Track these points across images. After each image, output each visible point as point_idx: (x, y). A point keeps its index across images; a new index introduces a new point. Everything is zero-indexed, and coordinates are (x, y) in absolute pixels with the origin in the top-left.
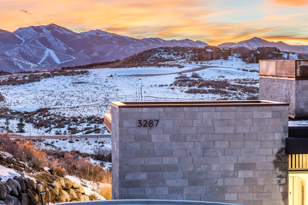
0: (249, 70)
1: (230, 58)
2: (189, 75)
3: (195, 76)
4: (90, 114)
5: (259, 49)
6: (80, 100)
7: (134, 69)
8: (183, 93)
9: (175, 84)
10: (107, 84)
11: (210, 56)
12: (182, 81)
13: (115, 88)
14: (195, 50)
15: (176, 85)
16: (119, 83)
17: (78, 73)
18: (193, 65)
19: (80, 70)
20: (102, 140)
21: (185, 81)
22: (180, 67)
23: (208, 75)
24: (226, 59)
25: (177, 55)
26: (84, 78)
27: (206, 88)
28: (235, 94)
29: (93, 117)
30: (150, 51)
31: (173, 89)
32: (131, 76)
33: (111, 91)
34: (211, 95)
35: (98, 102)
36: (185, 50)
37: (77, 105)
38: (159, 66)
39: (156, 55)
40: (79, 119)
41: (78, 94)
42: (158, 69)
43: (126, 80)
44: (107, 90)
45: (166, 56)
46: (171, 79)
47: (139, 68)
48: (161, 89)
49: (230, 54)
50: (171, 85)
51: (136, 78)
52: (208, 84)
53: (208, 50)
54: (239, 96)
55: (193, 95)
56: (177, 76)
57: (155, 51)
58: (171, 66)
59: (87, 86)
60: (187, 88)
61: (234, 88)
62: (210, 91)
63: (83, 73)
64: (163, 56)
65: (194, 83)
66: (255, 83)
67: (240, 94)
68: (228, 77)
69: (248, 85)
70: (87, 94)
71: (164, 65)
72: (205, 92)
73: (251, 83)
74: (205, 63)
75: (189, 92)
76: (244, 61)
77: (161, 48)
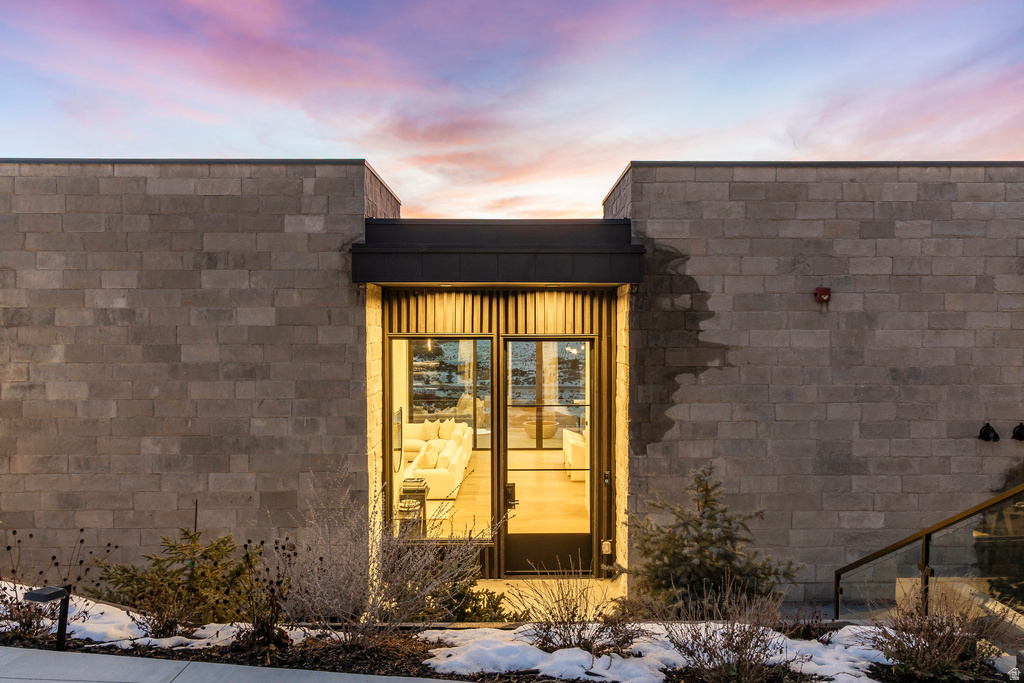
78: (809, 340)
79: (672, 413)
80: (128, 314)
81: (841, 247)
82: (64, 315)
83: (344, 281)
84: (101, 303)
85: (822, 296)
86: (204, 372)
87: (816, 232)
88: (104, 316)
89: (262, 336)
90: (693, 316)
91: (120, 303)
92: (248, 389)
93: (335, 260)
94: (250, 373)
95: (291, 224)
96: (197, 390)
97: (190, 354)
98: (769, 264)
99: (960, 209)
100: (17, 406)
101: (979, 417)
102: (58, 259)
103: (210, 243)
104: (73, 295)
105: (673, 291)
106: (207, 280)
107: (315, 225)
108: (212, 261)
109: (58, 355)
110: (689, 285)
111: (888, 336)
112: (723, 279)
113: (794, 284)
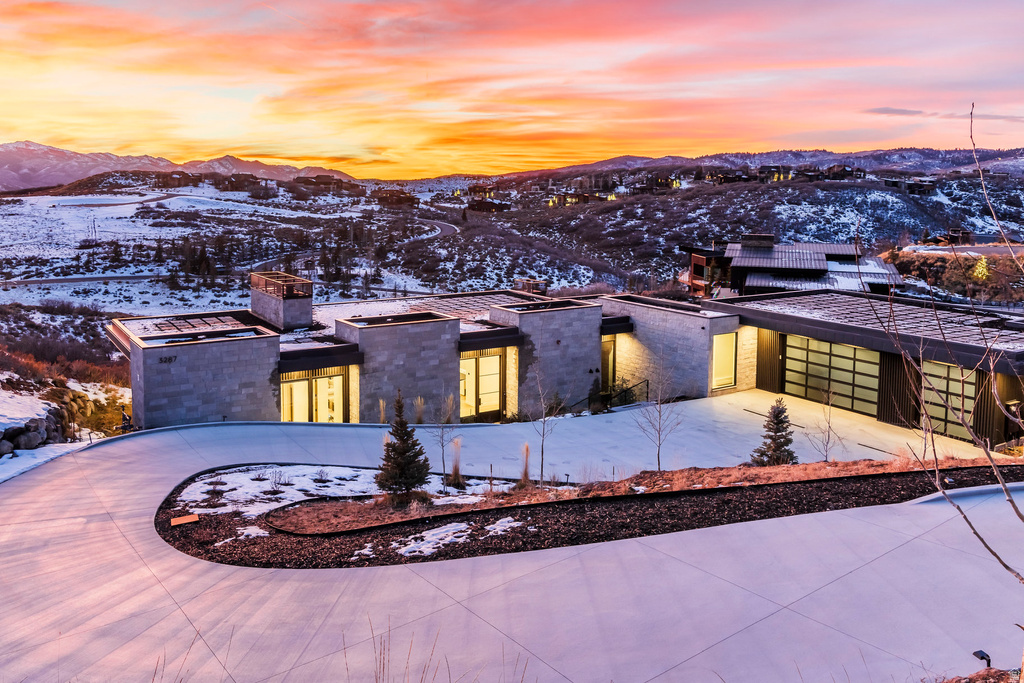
0: (223, 198)
1: (201, 185)
2: (153, 205)
3: (160, 206)
4: (28, 254)
5: (233, 176)
6: (13, 237)
7: (83, 197)
8: (147, 227)
9: (137, 215)
10: (48, 216)
11: (177, 183)
12: (144, 212)
13: (60, 221)
14: (158, 175)
15: (137, 217)
16: (65, 215)
17: (8, 202)
18: (157, 193)
19: (10, 199)
20: (48, 285)
21: (149, 212)
22: (142, 195)
23: (175, 204)
24: (196, 186)
25: (137, 180)
26: (17, 209)
27: (173, 221)
28: (208, 227)
29: (33, 258)
30: (102, 175)
31: (134, 222)
32: (80, 206)
33: (54, 224)
34: (180, 229)
35: (39, 239)
36: (146, 174)
37: (11, 243)
38: (115, 194)
39: (111, 180)
40: (14, 261)
41: (10, 229)
42: (114, 197)
43: (74, 211)
44: (49, 224)
45: (123, 182)
46: (131, 210)
47: (90, 196)
48: (119, 222)
49: (201, 181)
50: (132, 217)
51: (86, 209)
52: (177, 215)
53: (175, 176)
54: (213, 230)
55: (159, 229)
56: (138, 206)
57: (108, 175)
58: (130, 194)
59: (21, 219)
60: (151, 221)
61: (208, 220)
62: (179, 225)
63: (14, 202)
64: (119, 182)
65: (160, 215)
66: (230, 214)
67: (214, 227)
68: (200, 207)
69: (223, 216)
70: (22, 229)
71: (121, 193)
72: (173, 225)
73: (226, 214)
74: (172, 191)
75: (154, 225)
76: (216, 188)
77: (117, 172)
78: (556, 353)
79: (528, 375)
80: (403, 365)
81: (562, 330)
82: (387, 368)
83: (455, 350)
85: (558, 342)
86: (421, 379)
87: (557, 327)
88: (398, 367)
89: (436, 367)
90: (533, 349)
91: (402, 363)
92: (432, 382)
93: (453, 345)
94: (433, 378)
95: (443, 337)
96: (420, 384)
97: (418, 374)
98: (548, 335)
99: (586, 318)
100: (375, 393)
101: (589, 368)
102: (386, 352)
103: (424, 344)
104: (390, 361)
105: (528, 345)
106: (423, 354)
107: (448, 337)
108: (424, 349)
109: (386, 378)
110: (531, 343)
111: (571, 350)
112: (538, 340)
113: (553, 340)
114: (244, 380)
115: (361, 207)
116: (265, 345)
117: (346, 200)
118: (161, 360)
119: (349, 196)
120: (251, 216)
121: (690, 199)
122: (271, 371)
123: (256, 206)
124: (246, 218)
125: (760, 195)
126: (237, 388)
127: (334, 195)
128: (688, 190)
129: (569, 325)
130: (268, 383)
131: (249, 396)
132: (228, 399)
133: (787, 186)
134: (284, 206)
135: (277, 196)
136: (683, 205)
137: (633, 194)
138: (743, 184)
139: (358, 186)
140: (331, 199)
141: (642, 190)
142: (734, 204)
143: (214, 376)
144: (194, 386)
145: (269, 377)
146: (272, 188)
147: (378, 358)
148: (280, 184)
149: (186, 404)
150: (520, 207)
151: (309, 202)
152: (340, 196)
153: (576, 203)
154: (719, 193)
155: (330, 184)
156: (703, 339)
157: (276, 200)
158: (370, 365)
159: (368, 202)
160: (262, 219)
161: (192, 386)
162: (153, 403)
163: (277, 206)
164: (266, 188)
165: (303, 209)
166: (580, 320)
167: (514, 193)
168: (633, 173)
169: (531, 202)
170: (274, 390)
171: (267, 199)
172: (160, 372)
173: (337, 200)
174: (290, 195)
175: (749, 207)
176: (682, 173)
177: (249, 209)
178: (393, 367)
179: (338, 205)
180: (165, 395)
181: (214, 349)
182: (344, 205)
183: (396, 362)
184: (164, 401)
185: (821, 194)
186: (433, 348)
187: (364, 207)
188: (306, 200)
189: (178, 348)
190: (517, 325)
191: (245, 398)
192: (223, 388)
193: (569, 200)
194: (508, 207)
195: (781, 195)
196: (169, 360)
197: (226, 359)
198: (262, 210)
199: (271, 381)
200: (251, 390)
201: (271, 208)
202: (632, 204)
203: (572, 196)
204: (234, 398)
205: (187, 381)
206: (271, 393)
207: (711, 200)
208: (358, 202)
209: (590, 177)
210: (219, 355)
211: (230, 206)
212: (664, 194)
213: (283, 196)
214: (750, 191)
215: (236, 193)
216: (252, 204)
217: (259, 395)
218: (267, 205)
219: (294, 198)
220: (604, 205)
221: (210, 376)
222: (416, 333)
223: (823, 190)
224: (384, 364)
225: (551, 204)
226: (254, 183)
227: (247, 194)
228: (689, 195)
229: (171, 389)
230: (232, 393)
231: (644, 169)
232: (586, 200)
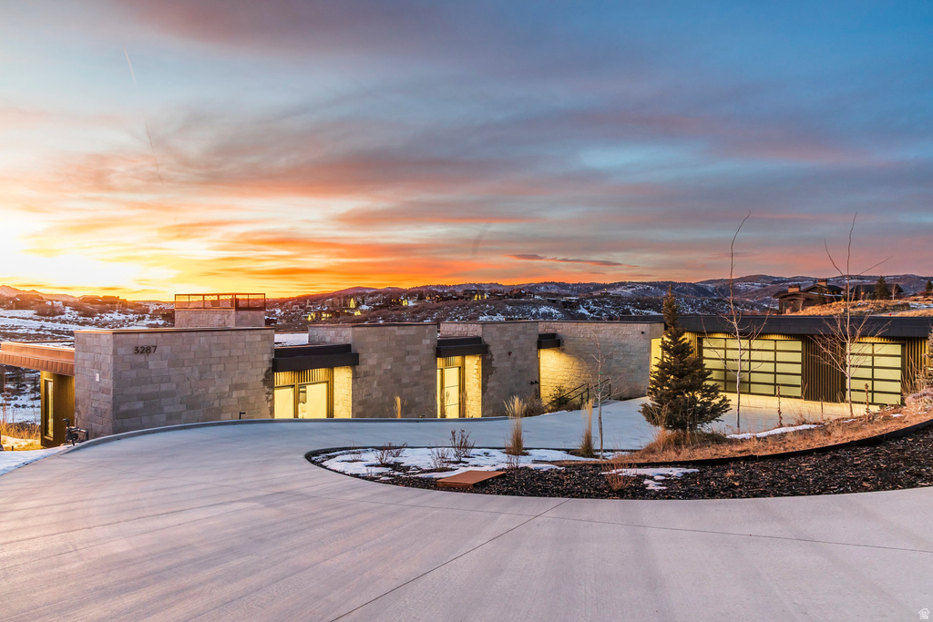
78: (508, 364)
79: (489, 385)
80: (391, 370)
81: (512, 342)
82: (378, 372)
83: (434, 357)
84: (385, 367)
85: (510, 353)
86: (407, 385)
87: (509, 339)
88: (386, 371)
89: (418, 373)
90: (491, 360)
91: (389, 367)
92: (415, 389)
93: (432, 351)
94: (416, 384)
98: (502, 346)
99: (528, 332)
100: (366, 400)
101: (530, 380)
102: (376, 355)
103: (409, 348)
104: (379, 365)
105: (488, 355)
106: (407, 358)
107: (428, 342)
108: (408, 353)
109: (375, 384)
110: (491, 353)
111: (519, 362)
112: (496, 350)
113: (505, 352)
114: (235, 380)
115: (146, 322)
116: (259, 338)
117: (131, 316)
118: (138, 350)
119: (134, 313)
120: (38, 330)
121: (418, 312)
122: (264, 370)
123: (43, 322)
124: (33, 332)
125: (467, 309)
126: (227, 390)
127: (119, 312)
128: (415, 307)
129: (517, 338)
130: (261, 385)
131: (239, 399)
132: (216, 404)
133: (485, 303)
134: (70, 322)
135: (63, 314)
136: (413, 317)
137: (374, 310)
138: (453, 302)
139: (141, 305)
140: (115, 316)
141: (381, 307)
142: (450, 315)
143: (202, 373)
144: (177, 385)
145: (262, 377)
146: (58, 307)
147: (369, 361)
148: (65, 304)
149: (167, 409)
150: (284, 321)
151: (95, 318)
152: (126, 313)
153: (330, 318)
154: (438, 308)
155: (116, 303)
156: (641, 343)
157: (63, 317)
158: (362, 368)
159: (152, 318)
160: (50, 333)
161: (174, 386)
162: (124, 408)
163: (64, 322)
164: (52, 307)
165: (90, 324)
166: (524, 333)
167: (278, 311)
168: (372, 295)
169: (293, 317)
170: (268, 393)
171: (54, 316)
172: (134, 366)
173: (123, 317)
174: (77, 312)
175: (461, 317)
176: (409, 295)
177: (37, 325)
178: (382, 372)
179: (124, 321)
180: (141, 397)
181: (202, 339)
182: (130, 321)
183: (384, 367)
184: (140, 405)
185: (509, 308)
186: (416, 353)
187: (150, 322)
188: (92, 317)
189: (159, 335)
190: (480, 335)
191: (236, 403)
192: (211, 390)
193: (324, 315)
194: (275, 321)
195: (482, 309)
196: (146, 350)
197: (216, 353)
198: (49, 325)
199: (265, 382)
200: (243, 393)
201: (58, 324)
202: (375, 317)
203: (326, 312)
204: (224, 402)
205: (169, 380)
206: (264, 396)
207: (433, 313)
208: (143, 318)
209: (340, 298)
210: (207, 347)
211: (16, 322)
212: (397, 309)
213: (69, 314)
214: (460, 307)
215: (20, 311)
216: (39, 320)
217: (252, 400)
218: (55, 321)
219: (81, 315)
220: (353, 318)
221: (197, 374)
222: (403, 336)
223: (510, 305)
224: (373, 367)
225: (310, 319)
226: (40, 302)
227: (33, 312)
228: (415, 311)
229: (149, 389)
230: (220, 397)
231: (380, 293)
232: (337, 315)
